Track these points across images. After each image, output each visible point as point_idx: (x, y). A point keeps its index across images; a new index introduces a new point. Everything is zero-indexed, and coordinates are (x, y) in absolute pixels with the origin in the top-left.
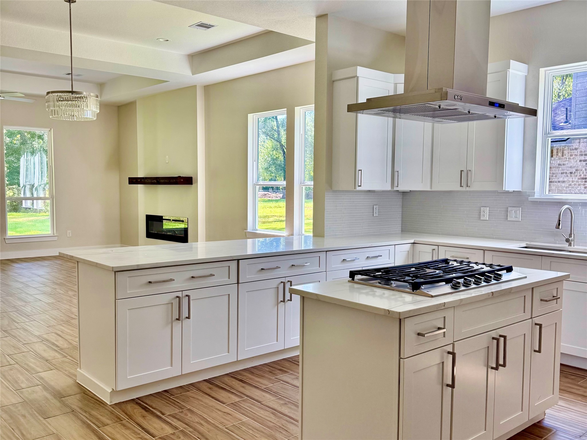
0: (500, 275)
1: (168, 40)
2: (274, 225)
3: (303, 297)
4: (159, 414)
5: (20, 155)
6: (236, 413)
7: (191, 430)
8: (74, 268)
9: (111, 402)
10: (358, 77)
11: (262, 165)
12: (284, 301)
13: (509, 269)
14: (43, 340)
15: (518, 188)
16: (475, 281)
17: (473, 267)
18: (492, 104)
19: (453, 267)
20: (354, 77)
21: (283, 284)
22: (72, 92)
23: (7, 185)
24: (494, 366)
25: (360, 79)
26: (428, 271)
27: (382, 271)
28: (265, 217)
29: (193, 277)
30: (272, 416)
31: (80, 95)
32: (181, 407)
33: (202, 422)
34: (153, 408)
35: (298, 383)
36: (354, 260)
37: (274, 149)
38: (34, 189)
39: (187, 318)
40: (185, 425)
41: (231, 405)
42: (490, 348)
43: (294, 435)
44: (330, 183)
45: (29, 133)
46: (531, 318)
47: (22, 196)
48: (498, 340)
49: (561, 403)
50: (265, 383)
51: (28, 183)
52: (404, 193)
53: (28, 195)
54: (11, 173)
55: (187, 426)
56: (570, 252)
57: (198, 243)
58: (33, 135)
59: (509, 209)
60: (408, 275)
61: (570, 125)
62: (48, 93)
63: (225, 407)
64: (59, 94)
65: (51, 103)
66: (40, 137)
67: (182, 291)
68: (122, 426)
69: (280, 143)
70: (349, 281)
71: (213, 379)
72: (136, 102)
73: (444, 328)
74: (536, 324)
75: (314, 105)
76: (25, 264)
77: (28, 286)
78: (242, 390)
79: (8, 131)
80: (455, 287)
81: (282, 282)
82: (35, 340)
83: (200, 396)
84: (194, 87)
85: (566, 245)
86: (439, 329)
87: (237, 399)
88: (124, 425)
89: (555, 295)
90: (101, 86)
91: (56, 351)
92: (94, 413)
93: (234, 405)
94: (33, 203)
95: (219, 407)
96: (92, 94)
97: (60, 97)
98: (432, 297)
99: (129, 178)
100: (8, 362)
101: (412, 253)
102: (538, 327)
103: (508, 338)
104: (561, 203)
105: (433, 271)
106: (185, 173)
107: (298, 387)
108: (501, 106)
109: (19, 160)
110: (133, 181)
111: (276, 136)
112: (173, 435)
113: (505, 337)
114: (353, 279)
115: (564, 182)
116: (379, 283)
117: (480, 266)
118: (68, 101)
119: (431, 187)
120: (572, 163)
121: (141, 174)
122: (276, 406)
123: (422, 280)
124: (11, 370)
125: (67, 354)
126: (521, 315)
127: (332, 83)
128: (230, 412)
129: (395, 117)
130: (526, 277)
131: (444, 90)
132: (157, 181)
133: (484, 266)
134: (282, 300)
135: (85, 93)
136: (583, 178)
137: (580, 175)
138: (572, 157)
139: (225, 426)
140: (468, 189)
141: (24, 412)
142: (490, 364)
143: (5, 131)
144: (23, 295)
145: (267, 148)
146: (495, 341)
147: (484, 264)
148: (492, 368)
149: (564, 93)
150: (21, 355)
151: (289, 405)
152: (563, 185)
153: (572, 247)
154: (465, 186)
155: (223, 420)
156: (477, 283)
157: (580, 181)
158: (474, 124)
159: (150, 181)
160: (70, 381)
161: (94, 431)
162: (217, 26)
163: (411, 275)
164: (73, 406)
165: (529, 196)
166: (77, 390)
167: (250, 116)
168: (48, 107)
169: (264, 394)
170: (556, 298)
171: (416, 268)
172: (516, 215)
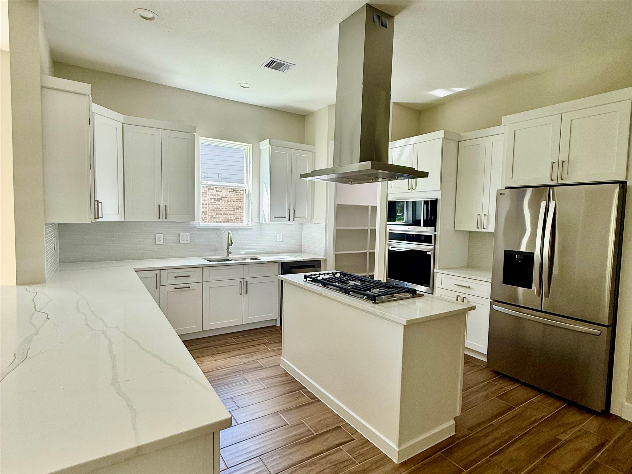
59: (180, 235)
119: (125, 219)
165: (196, 225)
172: (187, 238)
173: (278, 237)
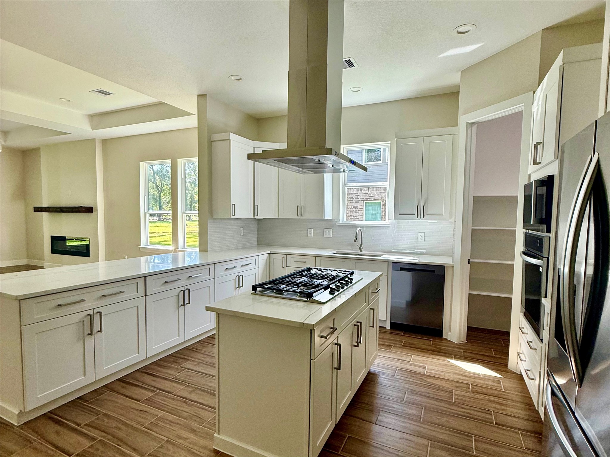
1: (70, 101)
3: (219, 313)
4: (73, 425)
6: (152, 409)
7: (110, 437)
9: (19, 423)
10: (230, 140)
12: (184, 305)
15: (330, 217)
18: (351, 161)
20: (227, 140)
21: (182, 291)
24: (356, 344)
25: (232, 141)
29: (103, 296)
30: (184, 405)
32: (96, 414)
33: (120, 426)
34: (67, 420)
36: (234, 268)
37: (152, 188)
39: (99, 331)
40: (103, 433)
41: (146, 401)
42: (353, 333)
43: (207, 420)
44: (211, 212)
46: (368, 305)
48: (358, 326)
50: (171, 373)
52: (259, 220)
55: (105, 434)
56: (361, 255)
59: (325, 230)
63: (141, 405)
67: (93, 309)
68: (33, 450)
70: (252, 294)
71: (126, 377)
72: (40, 149)
74: (371, 309)
78: (153, 383)
81: (182, 290)
83: (115, 397)
84: (93, 140)
85: (359, 251)
86: (332, 328)
87: (151, 394)
88: (35, 448)
93: (149, 401)
95: (134, 406)
98: (323, 303)
99: (34, 207)
101: (269, 260)
102: (372, 311)
103: (362, 323)
104: (356, 227)
106: (86, 204)
108: (355, 163)
110: (38, 210)
112: (91, 448)
113: (360, 323)
114: (255, 292)
119: (279, 217)
121: (45, 205)
122: (185, 394)
127: (211, 142)
128: (145, 409)
130: (363, 278)
132: (60, 210)
134: (182, 304)
139: (143, 426)
140: (302, 218)
142: (354, 343)
146: (356, 327)
148: (355, 346)
151: (197, 391)
153: (362, 252)
154: (300, 216)
155: (140, 419)
159: (54, 210)
162: (114, 94)
165: (336, 222)
167: (141, 163)
169: (173, 384)
170: (378, 290)
172: (329, 233)
173: (420, 237)
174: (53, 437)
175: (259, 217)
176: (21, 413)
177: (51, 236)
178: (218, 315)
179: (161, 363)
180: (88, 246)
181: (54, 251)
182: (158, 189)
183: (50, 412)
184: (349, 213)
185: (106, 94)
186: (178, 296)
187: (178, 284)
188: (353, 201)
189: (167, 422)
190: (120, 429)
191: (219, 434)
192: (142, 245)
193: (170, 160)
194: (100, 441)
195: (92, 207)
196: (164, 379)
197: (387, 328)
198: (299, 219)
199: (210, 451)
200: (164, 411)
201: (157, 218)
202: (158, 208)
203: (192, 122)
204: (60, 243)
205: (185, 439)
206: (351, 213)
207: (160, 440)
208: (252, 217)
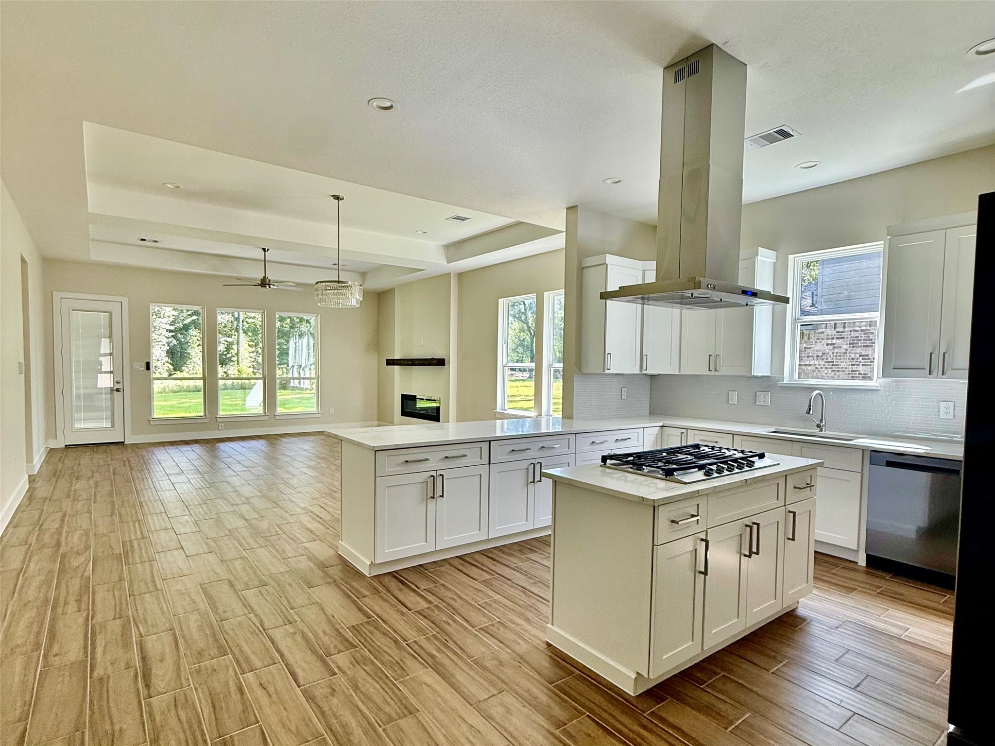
0: (753, 462)
1: (426, 233)
2: (520, 404)
3: (556, 481)
4: (414, 587)
5: (289, 337)
6: (488, 590)
7: (444, 604)
8: (338, 443)
9: (370, 574)
10: (607, 265)
11: (512, 346)
12: (534, 482)
13: (761, 456)
14: (307, 512)
15: (767, 373)
16: (728, 467)
17: (725, 453)
18: (745, 292)
19: (705, 453)
20: (603, 264)
21: (532, 465)
22: (339, 282)
23: (278, 365)
24: (747, 553)
25: (609, 266)
26: (681, 456)
27: (634, 456)
28: (512, 396)
29: (446, 457)
30: (522, 594)
31: (346, 285)
32: (435, 582)
33: (455, 597)
34: (409, 582)
35: (549, 563)
36: (603, 442)
37: (521, 331)
38: (301, 369)
39: (440, 496)
40: (439, 600)
41: (483, 582)
42: (743, 536)
44: (579, 366)
45: (297, 318)
46: (785, 505)
47: (290, 375)
48: (751, 528)
49: (815, 591)
50: (514, 561)
51: (296, 364)
52: (652, 376)
53: (296, 375)
54: (281, 354)
55: (441, 601)
56: (821, 437)
57: (450, 423)
58: (301, 320)
59: (758, 393)
60: (661, 461)
61: (816, 309)
62: (317, 283)
63: (477, 584)
64: (327, 284)
65: (320, 292)
66: (308, 321)
67: (436, 470)
69: (527, 324)
70: (601, 466)
71: (466, 556)
72: (394, 289)
73: (698, 516)
74: (790, 512)
75: (564, 290)
76: (292, 439)
77: (294, 460)
78: (493, 567)
79: (280, 316)
80: (708, 474)
81: (532, 463)
82: (299, 511)
83: (453, 572)
84: (449, 275)
85: (817, 431)
86: (693, 516)
87: (489, 577)
88: (381, 597)
89: (809, 482)
90: (363, 275)
91: (319, 522)
92: (354, 584)
93: (485, 582)
94: (300, 382)
95: (471, 583)
96: (356, 283)
97: (328, 286)
98: (686, 483)
99: (386, 359)
100: (276, 531)
101: (661, 436)
102: (792, 515)
103: (761, 526)
104: (812, 389)
105: (685, 456)
106: (438, 355)
107: (549, 568)
108: (754, 294)
109: (288, 342)
110: (390, 362)
111: (523, 318)
112: (428, 609)
113: (758, 525)
114: (605, 464)
115: (810, 365)
116: (631, 468)
117: (732, 452)
118: (335, 289)
119: (680, 372)
120: (819, 347)
121: (397, 357)
122: (526, 585)
123: (674, 466)
124: (279, 539)
125: (329, 525)
126: (774, 503)
127: (581, 269)
128: (482, 589)
129: (643, 304)
130: (779, 464)
131: (697, 279)
132: (412, 363)
133: (735, 452)
134: (532, 481)
135: (350, 283)
136: (829, 362)
137: (827, 359)
138: (818, 341)
139: (477, 602)
140: (716, 373)
141: (290, 581)
142: (742, 551)
143: (277, 316)
144: (290, 469)
145: (515, 330)
146: (748, 529)
147: (735, 450)
148: (745, 555)
149: (808, 277)
150: (287, 525)
151: (539, 584)
152: (810, 368)
153: (823, 432)
154: (713, 370)
155: (474, 596)
156: (730, 469)
157: (826, 364)
158: (722, 311)
159: (405, 362)
160: (332, 552)
161: (354, 602)
162: (471, 219)
163: (664, 461)
164: (335, 577)
165: (778, 381)
166: (337, 561)
167: (501, 300)
168: (317, 295)
169: (515, 573)
170: (809, 486)
171: (667, 453)
172: (765, 399)
174: (397, 593)
175: (649, 372)
176: (372, 565)
177: (402, 395)
178: (555, 483)
179: (505, 549)
180: (438, 409)
181: (404, 413)
182: (530, 331)
183: (395, 572)
184: (850, 367)
185: (463, 219)
186: (526, 470)
187: (527, 455)
188: (860, 345)
189: (502, 605)
190: (454, 599)
191: (552, 624)
192: (498, 410)
193: (535, 294)
194: (436, 605)
195: (444, 359)
196: (507, 566)
197: (859, 564)
198: (712, 375)
199: (543, 642)
200: (501, 595)
201: (528, 375)
202: (530, 359)
203: (559, 242)
204: (410, 402)
205: (517, 624)
206: (854, 367)
207: (493, 619)
208: (638, 372)
